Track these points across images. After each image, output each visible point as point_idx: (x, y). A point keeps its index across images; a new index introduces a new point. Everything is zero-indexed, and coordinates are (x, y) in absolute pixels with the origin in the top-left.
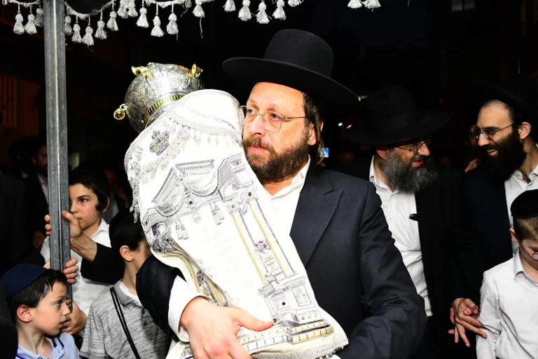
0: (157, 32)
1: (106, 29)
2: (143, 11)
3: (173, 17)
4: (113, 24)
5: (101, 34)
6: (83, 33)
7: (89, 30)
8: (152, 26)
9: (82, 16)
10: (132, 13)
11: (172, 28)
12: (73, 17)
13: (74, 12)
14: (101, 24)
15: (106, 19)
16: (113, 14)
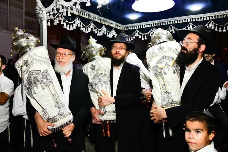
0: (143, 39)
1: (133, 38)
2: (140, 35)
3: (146, 36)
4: (134, 38)
5: (132, 39)
6: (128, 39)
7: (130, 39)
8: (142, 38)
9: (128, 36)
10: (138, 36)
11: (146, 38)
12: (126, 36)
13: (126, 35)
14: (132, 38)
15: (133, 37)
16: (134, 36)
